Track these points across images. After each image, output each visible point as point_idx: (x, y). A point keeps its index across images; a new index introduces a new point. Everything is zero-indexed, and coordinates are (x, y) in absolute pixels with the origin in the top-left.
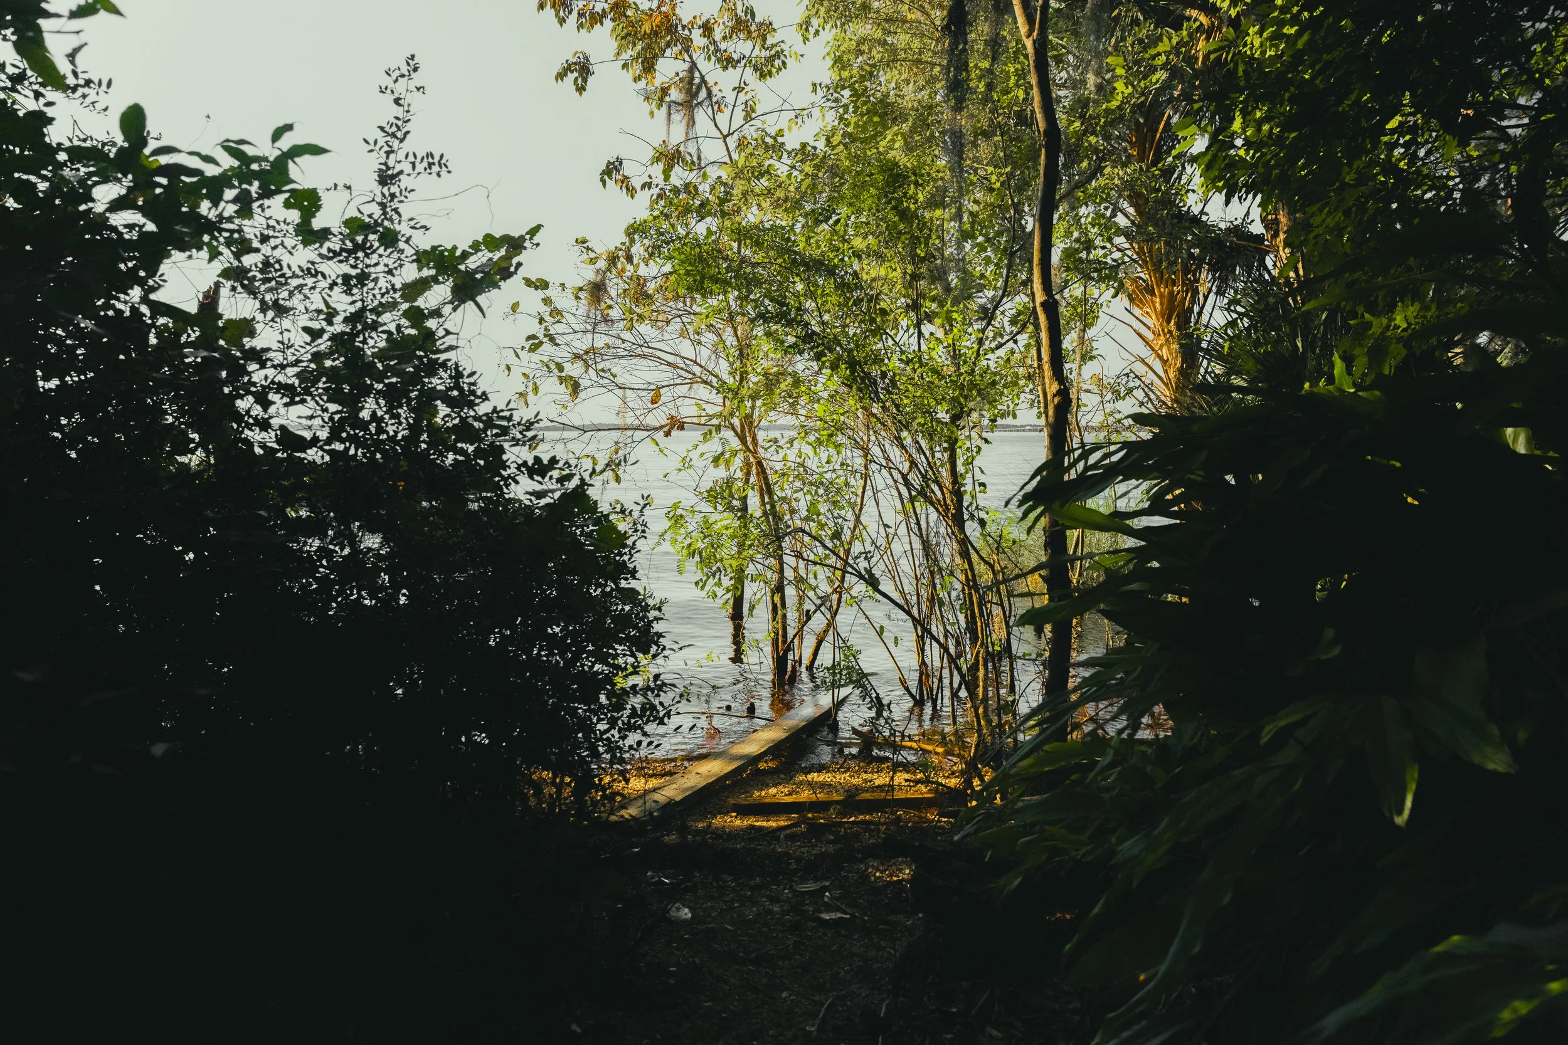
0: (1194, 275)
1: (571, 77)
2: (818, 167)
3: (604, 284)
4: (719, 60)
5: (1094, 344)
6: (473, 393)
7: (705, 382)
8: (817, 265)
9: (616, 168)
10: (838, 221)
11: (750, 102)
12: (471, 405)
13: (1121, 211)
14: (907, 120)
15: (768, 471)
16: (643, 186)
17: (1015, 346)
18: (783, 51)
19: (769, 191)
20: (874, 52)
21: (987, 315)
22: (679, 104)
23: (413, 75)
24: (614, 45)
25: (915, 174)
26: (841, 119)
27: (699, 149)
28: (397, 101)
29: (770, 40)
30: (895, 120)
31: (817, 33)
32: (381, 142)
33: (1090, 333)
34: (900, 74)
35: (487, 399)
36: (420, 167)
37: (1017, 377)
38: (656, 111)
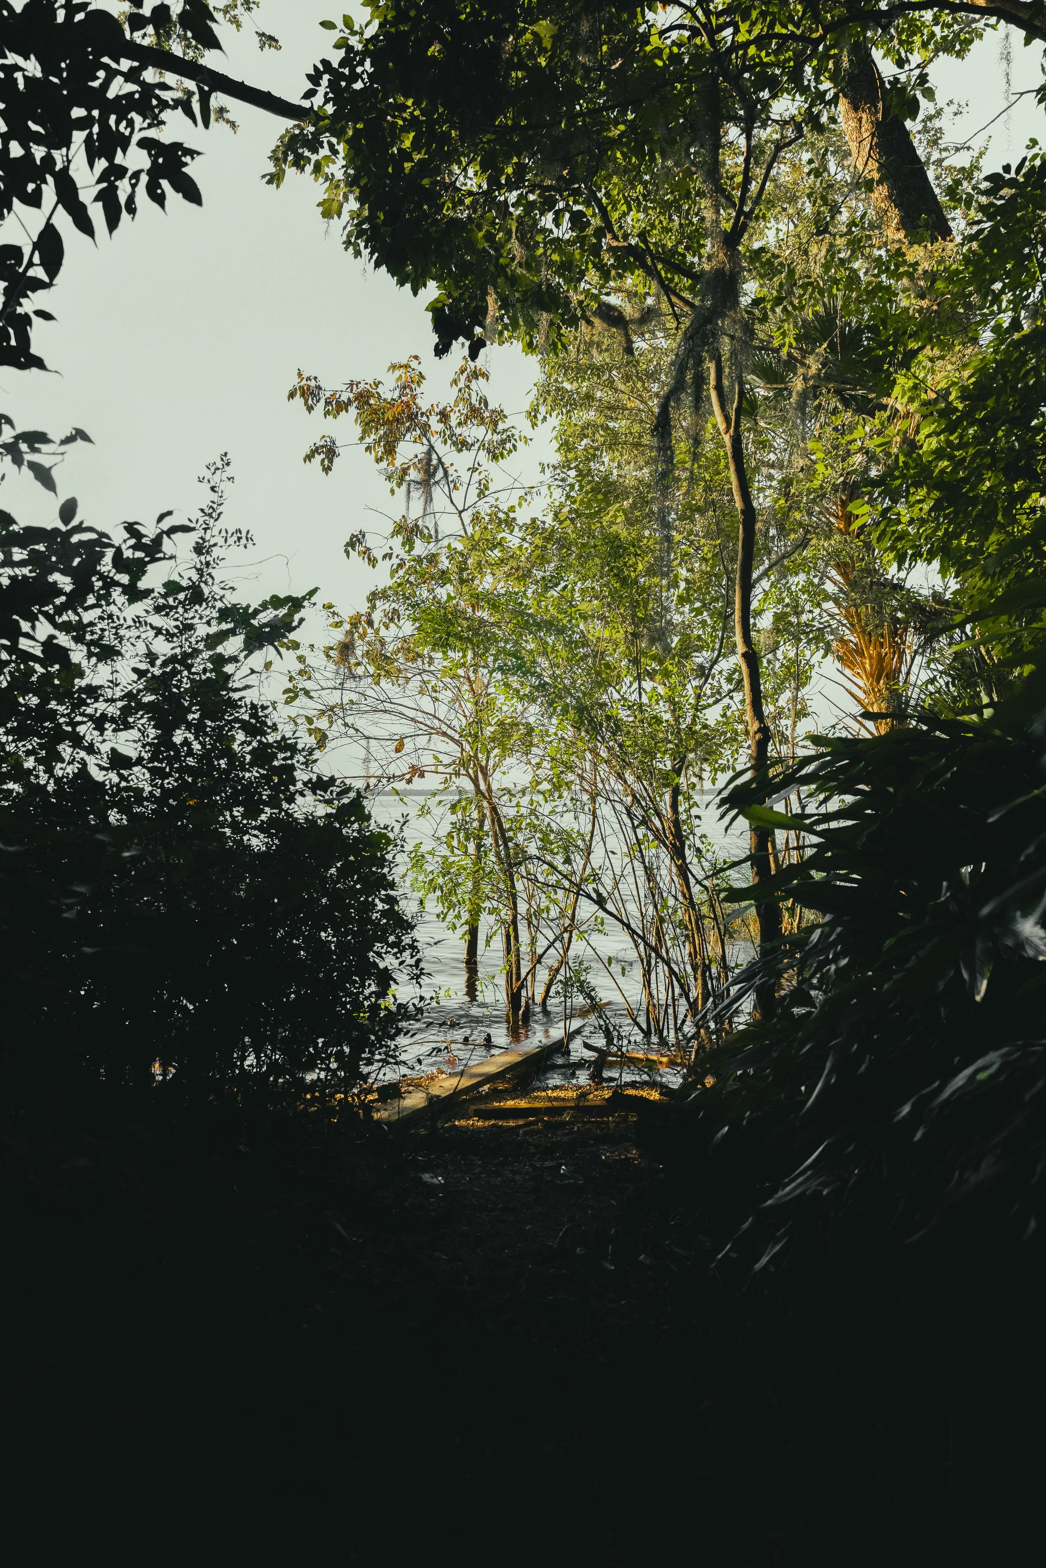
0: (901, 638)
1: (318, 458)
2: (547, 540)
3: (353, 644)
4: (454, 444)
5: (809, 703)
6: (265, 723)
7: (444, 734)
8: (550, 625)
9: (359, 540)
10: (566, 587)
11: (484, 482)
12: (264, 734)
13: (828, 578)
14: (628, 498)
15: (503, 820)
16: (384, 557)
17: (731, 702)
18: (513, 435)
19: (502, 561)
20: (597, 436)
21: (703, 673)
22: (417, 483)
23: (226, 468)
24: (358, 430)
25: (634, 546)
26: (568, 497)
27: (436, 523)
28: (213, 489)
29: (501, 426)
30: (617, 497)
31: (545, 418)
32: (201, 522)
33: (803, 691)
34: (622, 455)
35: (277, 729)
36: (231, 541)
37: (737, 734)
38: (396, 488)
